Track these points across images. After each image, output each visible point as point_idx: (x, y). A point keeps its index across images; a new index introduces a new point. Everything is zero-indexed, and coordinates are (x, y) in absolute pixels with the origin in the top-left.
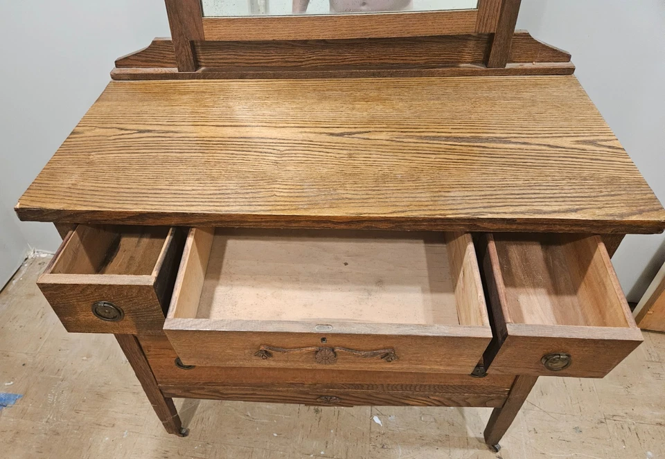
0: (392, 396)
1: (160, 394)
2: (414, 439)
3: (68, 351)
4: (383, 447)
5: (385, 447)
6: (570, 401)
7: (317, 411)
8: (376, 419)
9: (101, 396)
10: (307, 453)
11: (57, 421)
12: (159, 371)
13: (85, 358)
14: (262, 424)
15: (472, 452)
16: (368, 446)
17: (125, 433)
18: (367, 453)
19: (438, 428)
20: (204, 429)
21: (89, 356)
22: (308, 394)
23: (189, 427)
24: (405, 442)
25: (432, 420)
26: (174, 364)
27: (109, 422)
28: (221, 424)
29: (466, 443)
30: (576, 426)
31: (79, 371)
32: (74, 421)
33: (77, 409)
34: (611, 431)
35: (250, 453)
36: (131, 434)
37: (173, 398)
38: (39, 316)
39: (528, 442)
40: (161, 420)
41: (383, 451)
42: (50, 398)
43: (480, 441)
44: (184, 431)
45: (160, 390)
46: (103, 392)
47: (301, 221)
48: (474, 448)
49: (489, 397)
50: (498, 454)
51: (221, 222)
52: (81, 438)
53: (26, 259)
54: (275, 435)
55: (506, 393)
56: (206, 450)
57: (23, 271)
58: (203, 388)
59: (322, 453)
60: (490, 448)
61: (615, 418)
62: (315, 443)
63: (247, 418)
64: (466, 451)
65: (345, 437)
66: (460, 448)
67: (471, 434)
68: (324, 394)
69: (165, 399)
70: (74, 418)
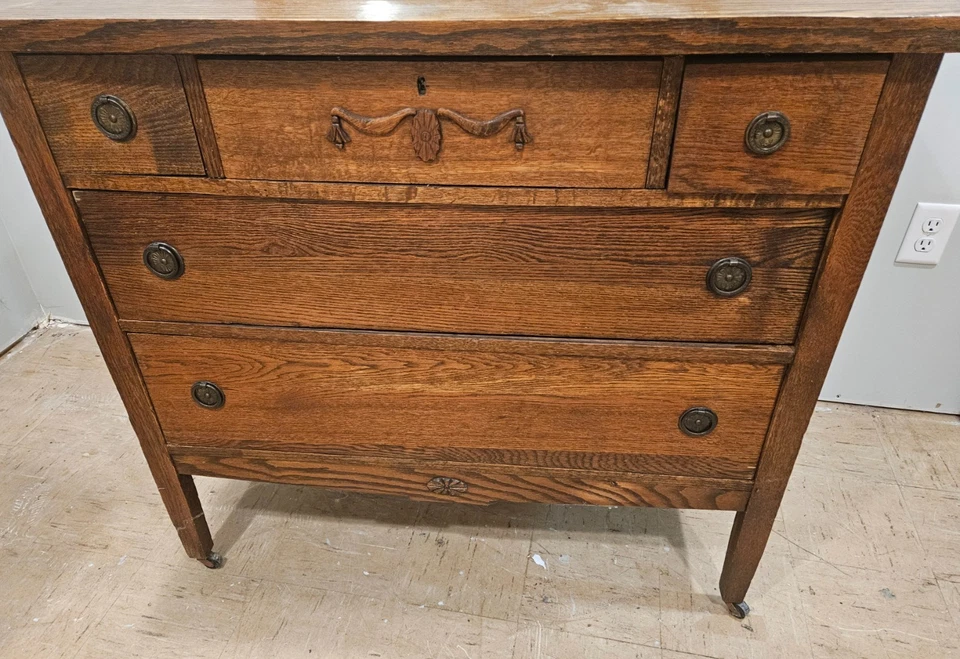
0: (552, 478)
1: (171, 465)
2: (599, 592)
3: (63, 445)
4: (543, 601)
5: (549, 600)
6: (872, 550)
7: (440, 543)
8: (538, 559)
9: (98, 506)
10: (415, 602)
11: (20, 536)
12: (167, 413)
13: (87, 454)
14: (348, 557)
15: (698, 617)
16: (519, 597)
17: (122, 559)
18: (516, 607)
19: (642, 577)
20: (252, 559)
21: (93, 453)
22: (410, 471)
23: (227, 556)
24: (583, 595)
25: (632, 565)
26: (190, 397)
27: (100, 542)
28: (280, 554)
29: (689, 602)
30: (885, 587)
31: (73, 472)
32: (45, 537)
33: (56, 521)
34: (947, 599)
35: (320, 598)
36: (132, 560)
37: (193, 476)
38: (33, 398)
39: (799, 607)
40: (176, 525)
41: (544, 606)
42: (18, 505)
43: (713, 601)
44: (215, 557)
45: (171, 456)
46: (102, 500)
47: (368, 36)
48: (702, 610)
49: (719, 484)
50: (745, 621)
51: (237, 40)
52: (49, 562)
53: (35, 328)
54: (367, 573)
55: (750, 477)
56: (247, 590)
57: (27, 343)
58: (240, 455)
59: (441, 603)
60: (731, 612)
61: (953, 579)
62: (430, 588)
63: (325, 547)
64: (688, 614)
65: (483, 583)
66: (678, 608)
67: (698, 589)
68: (438, 473)
69: (181, 477)
70: (47, 534)
